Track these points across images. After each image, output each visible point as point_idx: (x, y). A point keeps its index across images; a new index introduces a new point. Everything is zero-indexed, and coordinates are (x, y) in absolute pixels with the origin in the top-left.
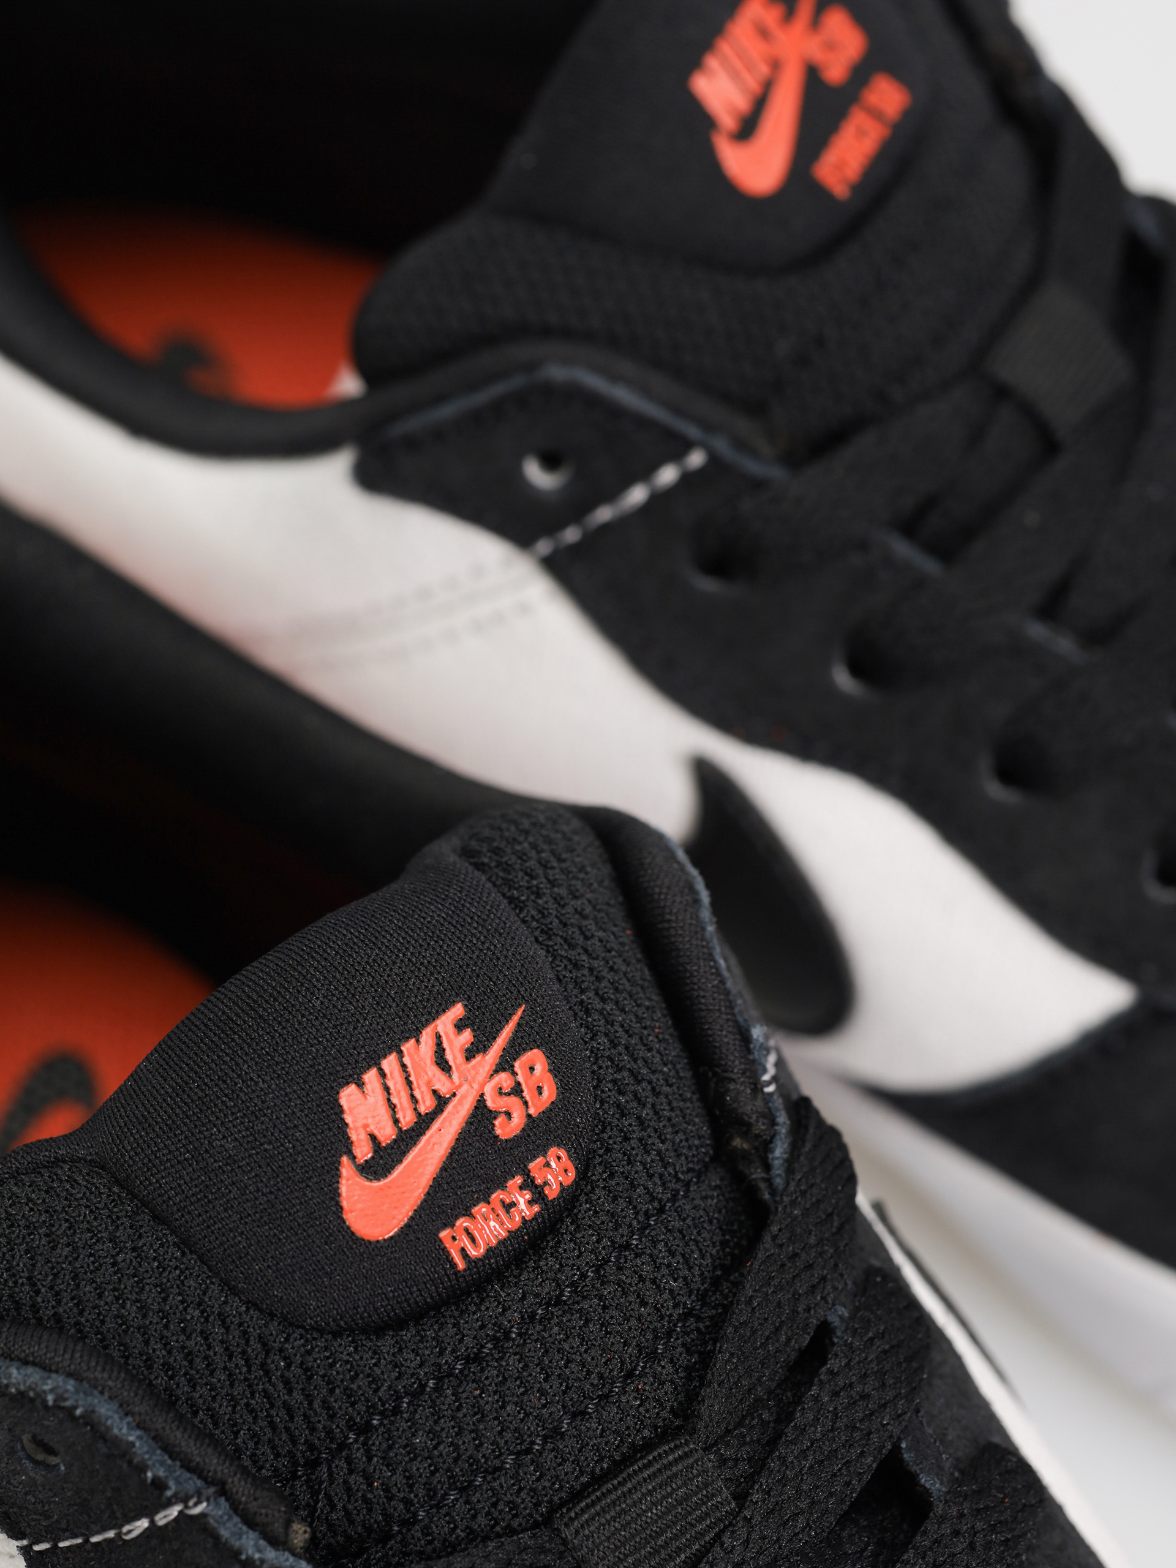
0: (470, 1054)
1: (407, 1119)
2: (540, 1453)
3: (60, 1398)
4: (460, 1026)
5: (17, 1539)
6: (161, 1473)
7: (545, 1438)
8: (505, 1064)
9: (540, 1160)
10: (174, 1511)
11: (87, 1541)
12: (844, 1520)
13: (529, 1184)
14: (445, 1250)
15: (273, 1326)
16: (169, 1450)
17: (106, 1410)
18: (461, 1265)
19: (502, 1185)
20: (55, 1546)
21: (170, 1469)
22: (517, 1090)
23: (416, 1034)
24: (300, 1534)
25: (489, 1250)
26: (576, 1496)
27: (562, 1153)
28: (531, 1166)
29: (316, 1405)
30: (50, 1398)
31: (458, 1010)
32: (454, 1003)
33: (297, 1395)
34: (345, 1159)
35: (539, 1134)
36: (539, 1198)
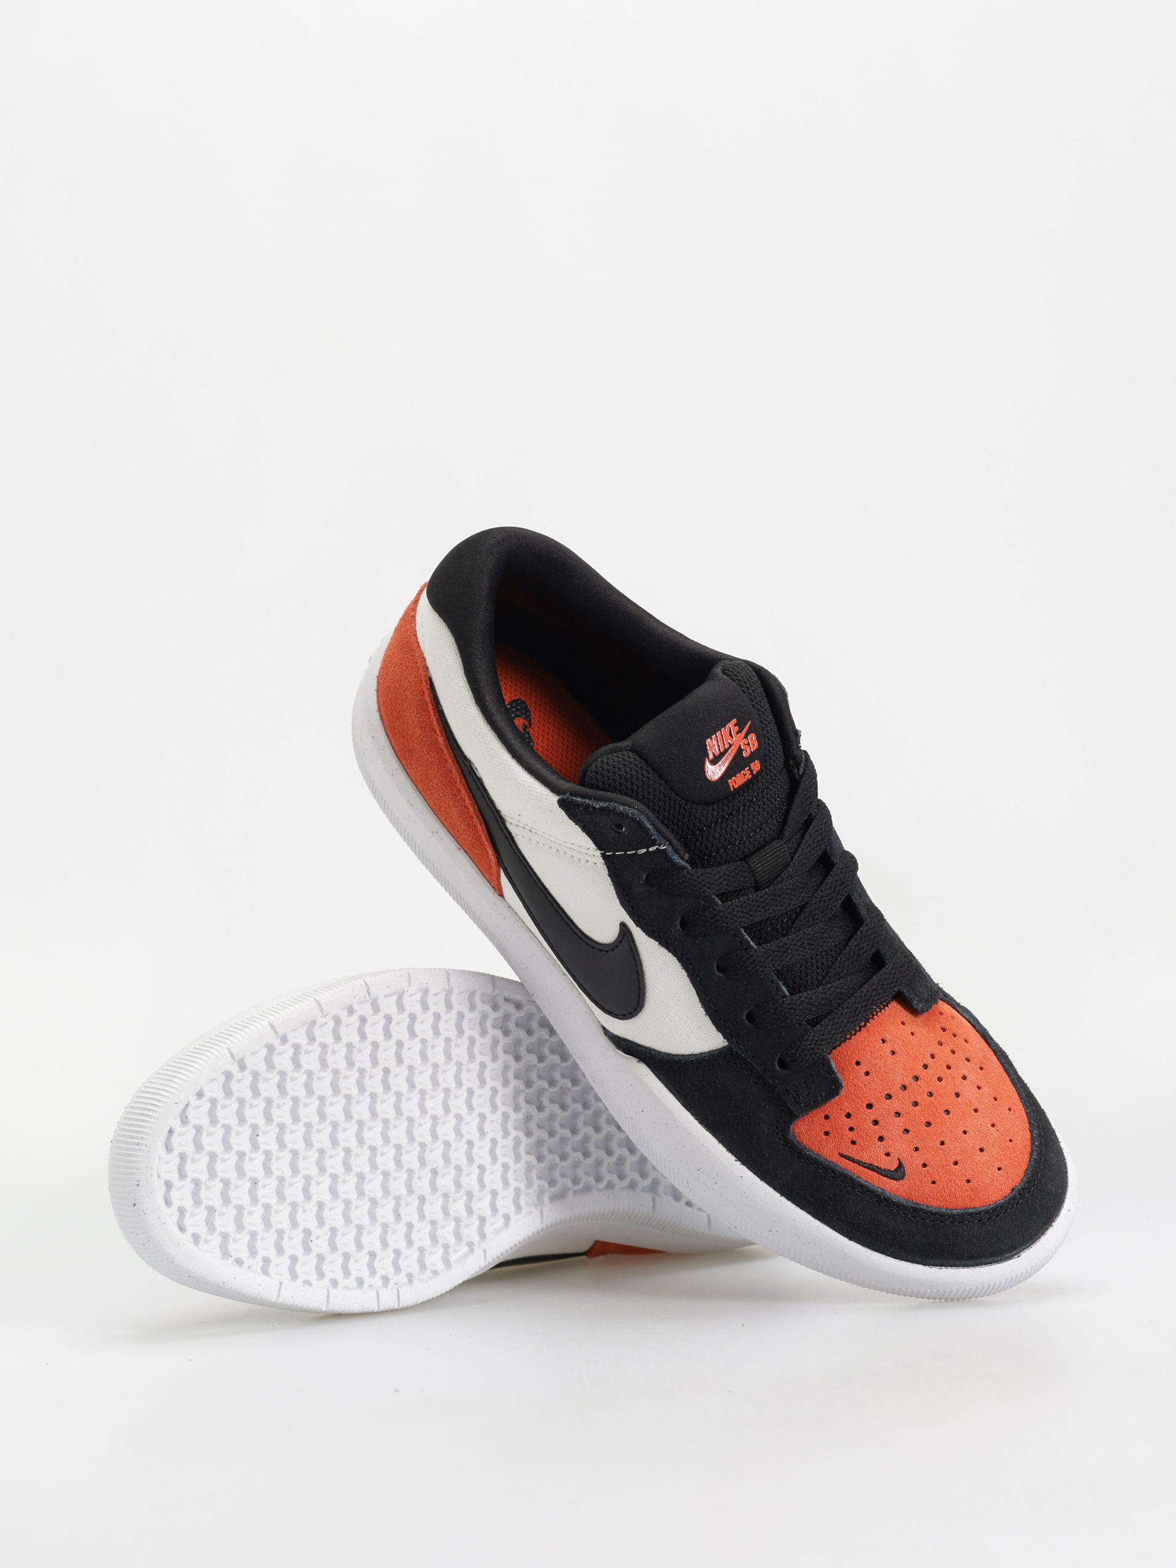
0: (737, 733)
1: (722, 750)
2: (745, 841)
3: (633, 815)
4: (735, 725)
5: (600, 850)
6: (656, 837)
7: (747, 837)
8: (746, 737)
9: (753, 763)
10: (655, 848)
11: (625, 853)
12: (813, 867)
13: (750, 769)
14: (729, 785)
15: (683, 801)
16: (659, 831)
17: (644, 819)
18: (732, 790)
19: (744, 769)
20: (614, 854)
21: (658, 836)
22: (748, 744)
23: (725, 726)
24: (687, 856)
25: (739, 786)
27: (758, 762)
28: (751, 765)
29: (691, 823)
30: (630, 815)
31: (735, 721)
32: (733, 719)
34: (707, 759)
35: (753, 756)
36: (752, 773)
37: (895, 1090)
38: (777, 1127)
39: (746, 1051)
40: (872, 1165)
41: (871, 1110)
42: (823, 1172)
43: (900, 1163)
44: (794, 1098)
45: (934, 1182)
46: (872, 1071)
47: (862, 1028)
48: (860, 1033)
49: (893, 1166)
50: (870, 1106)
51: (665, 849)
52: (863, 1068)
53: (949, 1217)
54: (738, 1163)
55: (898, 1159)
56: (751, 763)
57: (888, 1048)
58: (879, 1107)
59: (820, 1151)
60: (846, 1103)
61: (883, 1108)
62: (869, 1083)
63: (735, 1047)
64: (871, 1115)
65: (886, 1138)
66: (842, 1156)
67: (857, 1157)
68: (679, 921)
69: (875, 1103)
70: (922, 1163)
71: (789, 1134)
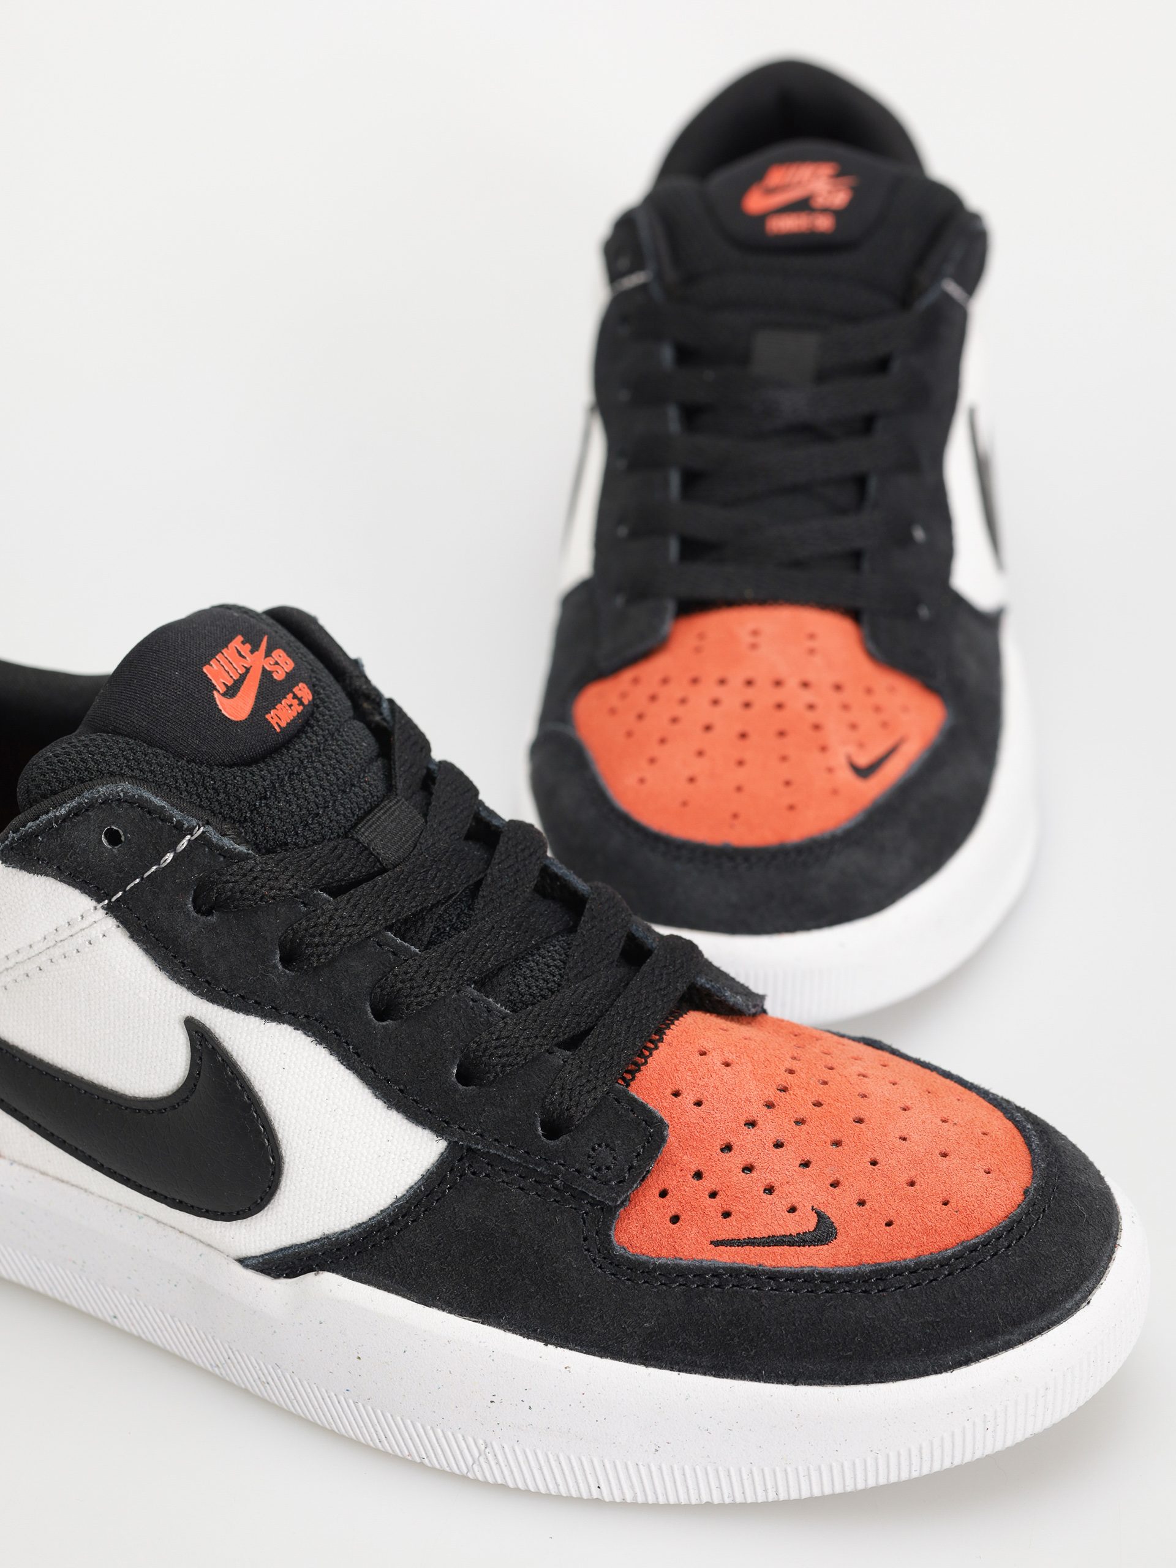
0: (252, 652)
1: (235, 677)
3: (125, 794)
4: (243, 643)
6: (181, 818)
8: (268, 654)
9: (297, 688)
10: (186, 841)
11: (143, 877)
13: (295, 697)
14: (270, 723)
16: (182, 804)
17: (145, 794)
18: (278, 730)
19: (284, 698)
20: (124, 893)
21: (183, 815)
22: (277, 664)
23: (226, 646)
25: (288, 724)
26: (360, 819)
28: (294, 690)
31: (239, 636)
32: (236, 635)
33: (222, 796)
34: (214, 692)
35: (292, 679)
36: (301, 703)
37: (756, 1111)
38: (588, 1250)
39: (482, 1136)
40: (773, 1236)
41: (732, 1152)
42: (698, 1286)
43: (818, 1214)
44: (594, 1178)
45: (889, 1224)
46: (706, 1096)
47: (660, 1044)
48: (658, 1051)
49: (811, 1224)
50: (728, 1148)
51: (203, 832)
52: (688, 1098)
53: (942, 1266)
54: (551, 1347)
55: (813, 1210)
56: (294, 687)
57: (715, 1060)
58: (743, 1143)
59: (677, 1252)
60: (685, 1157)
61: (750, 1145)
62: (709, 1114)
63: (461, 1139)
64: (736, 1160)
65: (776, 1184)
66: (716, 1243)
67: (744, 1235)
68: (278, 957)
69: (733, 1140)
70: (855, 1198)
71: (613, 1248)
